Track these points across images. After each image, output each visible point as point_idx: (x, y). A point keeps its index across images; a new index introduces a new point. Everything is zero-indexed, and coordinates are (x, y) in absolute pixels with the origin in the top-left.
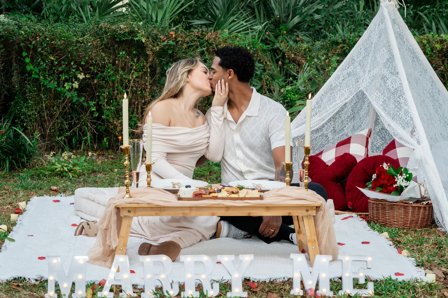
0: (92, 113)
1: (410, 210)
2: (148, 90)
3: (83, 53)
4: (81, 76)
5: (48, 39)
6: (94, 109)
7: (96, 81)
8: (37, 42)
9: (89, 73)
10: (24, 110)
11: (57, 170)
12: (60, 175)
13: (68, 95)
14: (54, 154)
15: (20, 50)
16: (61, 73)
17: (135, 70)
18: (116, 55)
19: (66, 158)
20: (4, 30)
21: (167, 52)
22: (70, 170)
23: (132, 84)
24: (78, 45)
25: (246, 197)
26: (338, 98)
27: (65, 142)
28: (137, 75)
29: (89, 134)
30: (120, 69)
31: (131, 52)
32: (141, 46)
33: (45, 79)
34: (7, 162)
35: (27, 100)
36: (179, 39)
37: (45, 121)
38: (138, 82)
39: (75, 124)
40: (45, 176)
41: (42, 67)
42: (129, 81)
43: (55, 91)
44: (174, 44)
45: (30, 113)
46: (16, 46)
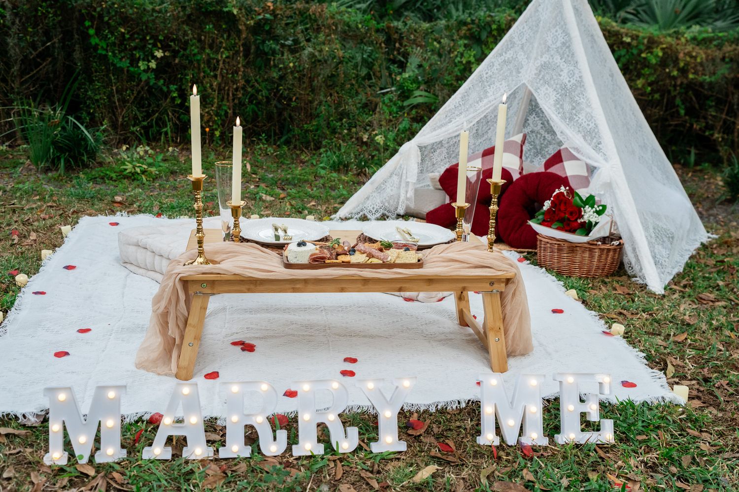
0: (173, 99)
1: (597, 253)
2: (240, 73)
3: (162, 25)
4: (159, 54)
5: (116, 6)
6: (175, 95)
7: (177, 61)
8: (102, 9)
9: (169, 51)
10: (89, 93)
11: (127, 171)
12: (130, 177)
13: (144, 77)
14: (127, 148)
15: (83, 18)
16: (135, 48)
17: (226, 48)
18: (201, 28)
19: (142, 153)
21: (263, 27)
22: (144, 172)
23: (221, 65)
24: (155, 14)
25: (396, 262)
26: (491, 93)
27: (141, 134)
28: (227, 54)
29: (169, 124)
30: (207, 46)
31: (221, 26)
32: (231, 19)
33: (114, 55)
34: (62, 159)
35: (94, 81)
36: (278, 12)
37: (116, 108)
38: (228, 62)
39: (154, 112)
40: (111, 179)
41: (110, 41)
42: (218, 61)
43: (128, 71)
44: (272, 18)
45: (98, 97)
46: (77, 14)
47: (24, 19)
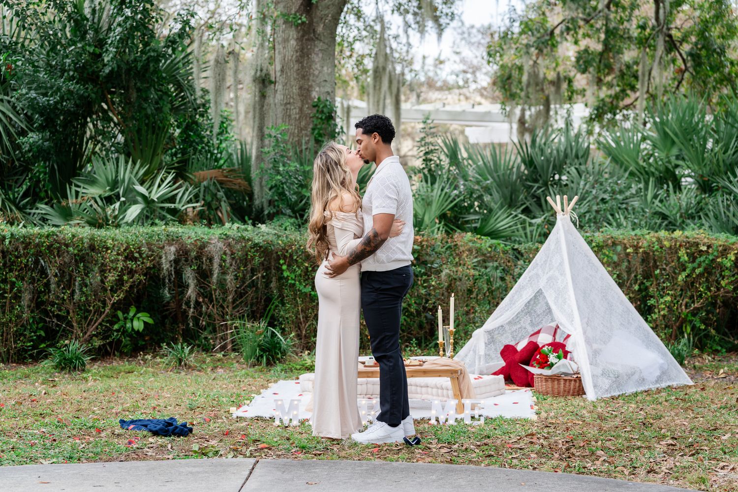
1: (562, 382)
8: (292, 251)
10: (282, 313)
11: (307, 365)
12: (309, 369)
14: (309, 353)
15: (279, 258)
20: (264, 241)
33: (300, 283)
34: (265, 357)
35: (285, 304)
36: (424, 243)
37: (301, 323)
40: (296, 369)
41: (298, 273)
43: (310, 295)
44: (419, 248)
45: (287, 316)
46: (275, 255)
47: (238, 261)
